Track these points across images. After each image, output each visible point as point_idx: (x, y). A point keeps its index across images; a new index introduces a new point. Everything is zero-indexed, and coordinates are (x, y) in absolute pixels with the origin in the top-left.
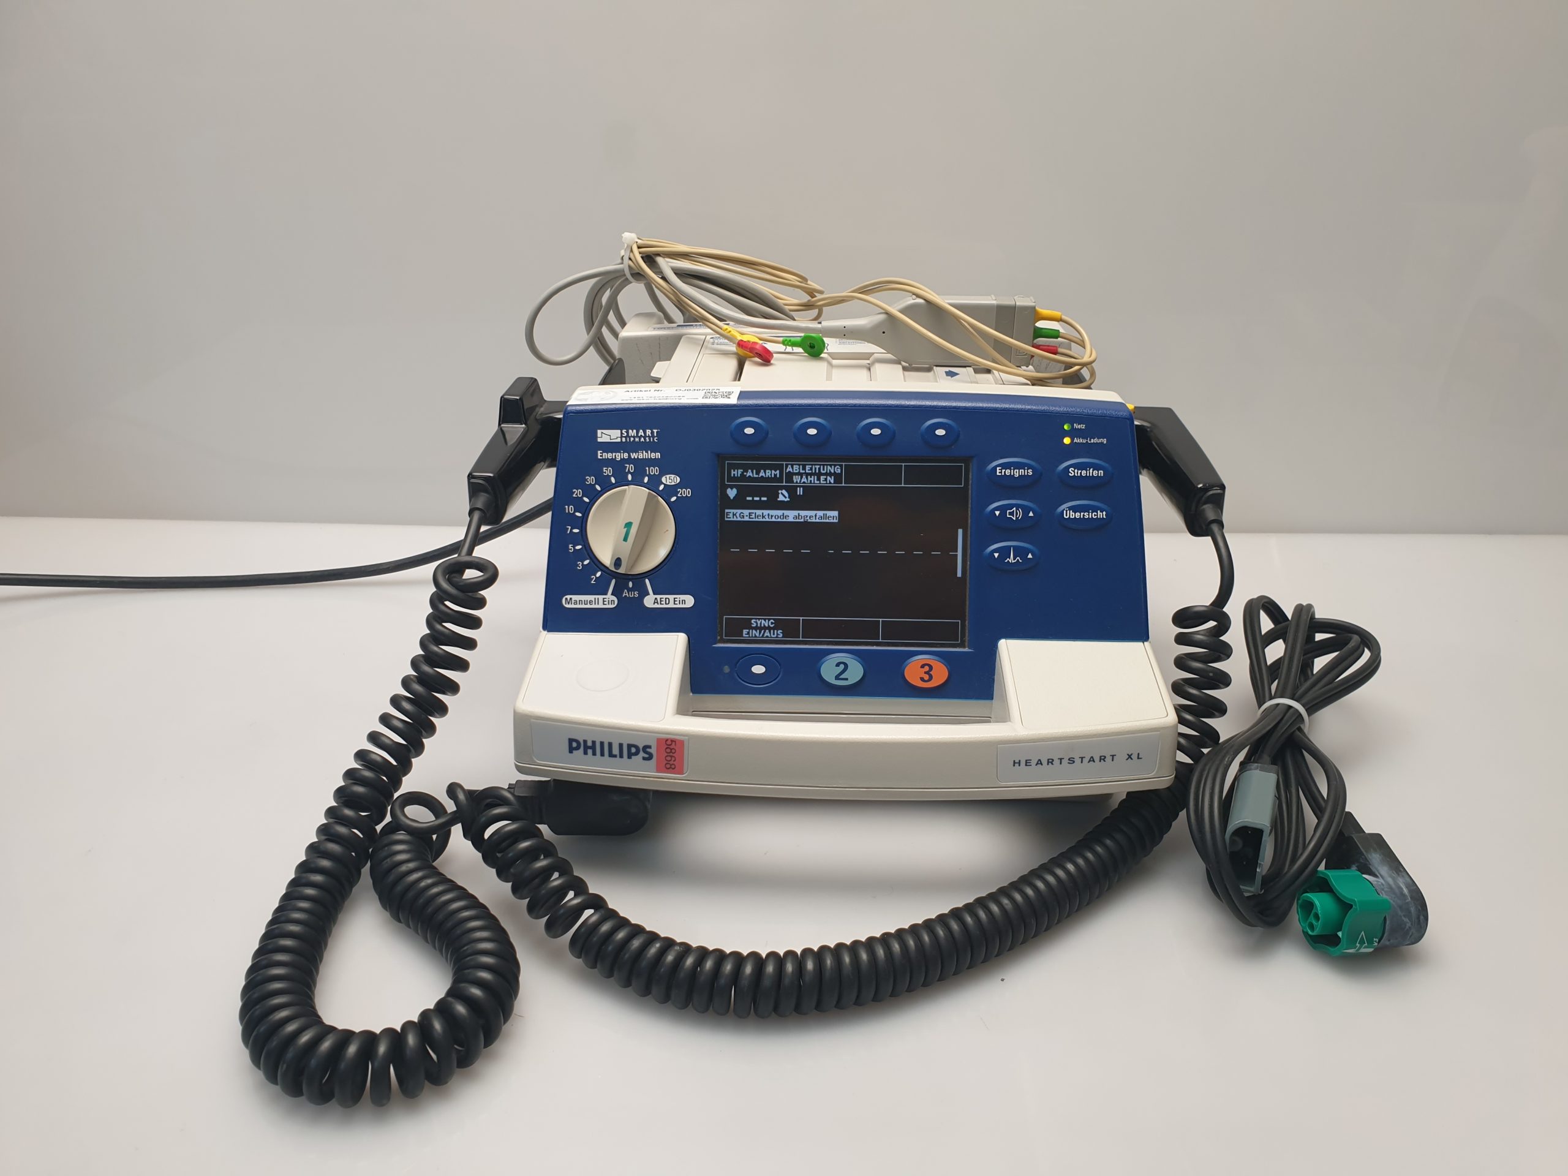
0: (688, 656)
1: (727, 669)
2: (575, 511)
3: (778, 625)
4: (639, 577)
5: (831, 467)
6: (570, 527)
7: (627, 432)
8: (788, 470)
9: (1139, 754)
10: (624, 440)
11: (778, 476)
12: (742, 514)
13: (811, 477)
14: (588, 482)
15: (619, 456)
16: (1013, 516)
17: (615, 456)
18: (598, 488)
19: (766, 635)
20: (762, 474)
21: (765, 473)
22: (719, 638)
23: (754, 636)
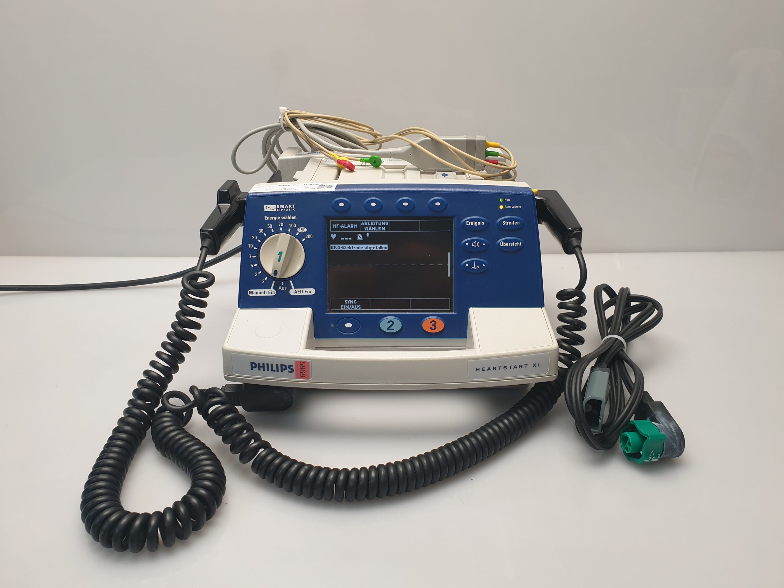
0: (313, 319)
1: (332, 326)
2: (254, 247)
3: (358, 303)
4: (287, 279)
5: (384, 222)
6: (251, 255)
7: (279, 206)
8: (362, 224)
9: (539, 364)
10: (278, 210)
11: (357, 227)
12: (339, 247)
13: (373, 228)
14: (260, 232)
15: (275, 218)
16: (475, 246)
17: (273, 218)
18: (265, 235)
19: (352, 308)
20: (349, 226)
21: (350, 226)
22: (328, 310)
23: (346, 308)
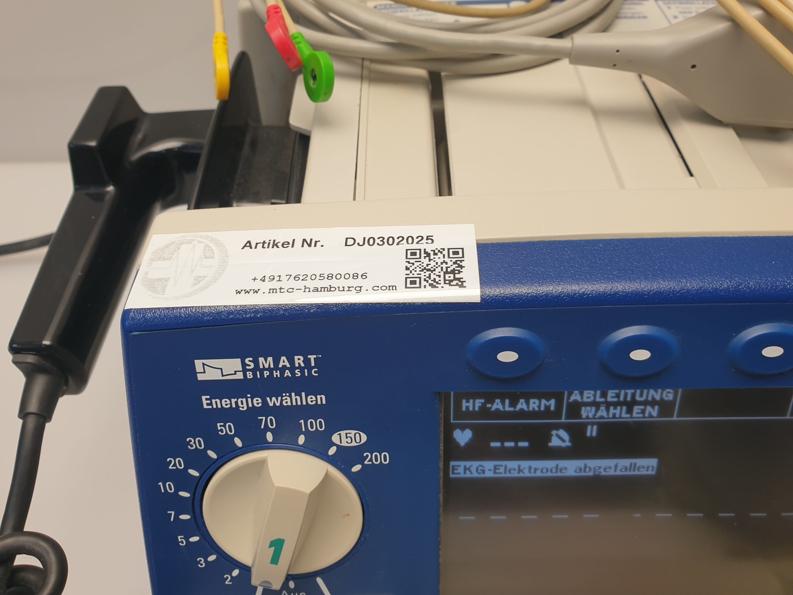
2: (177, 490)
5: (656, 391)
6: (173, 513)
7: (256, 362)
8: (573, 398)
10: (250, 375)
11: (552, 409)
12: (481, 468)
13: (615, 408)
14: (192, 446)
15: (243, 404)
17: (236, 403)
20: (522, 405)
21: (529, 405)
